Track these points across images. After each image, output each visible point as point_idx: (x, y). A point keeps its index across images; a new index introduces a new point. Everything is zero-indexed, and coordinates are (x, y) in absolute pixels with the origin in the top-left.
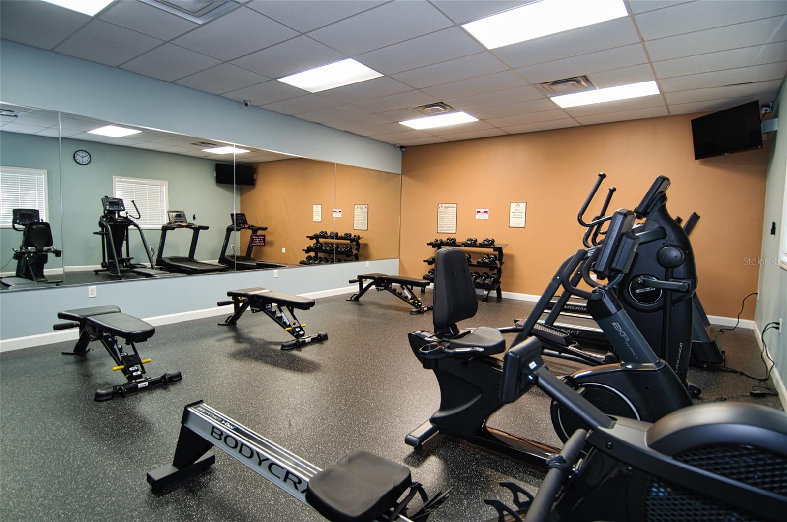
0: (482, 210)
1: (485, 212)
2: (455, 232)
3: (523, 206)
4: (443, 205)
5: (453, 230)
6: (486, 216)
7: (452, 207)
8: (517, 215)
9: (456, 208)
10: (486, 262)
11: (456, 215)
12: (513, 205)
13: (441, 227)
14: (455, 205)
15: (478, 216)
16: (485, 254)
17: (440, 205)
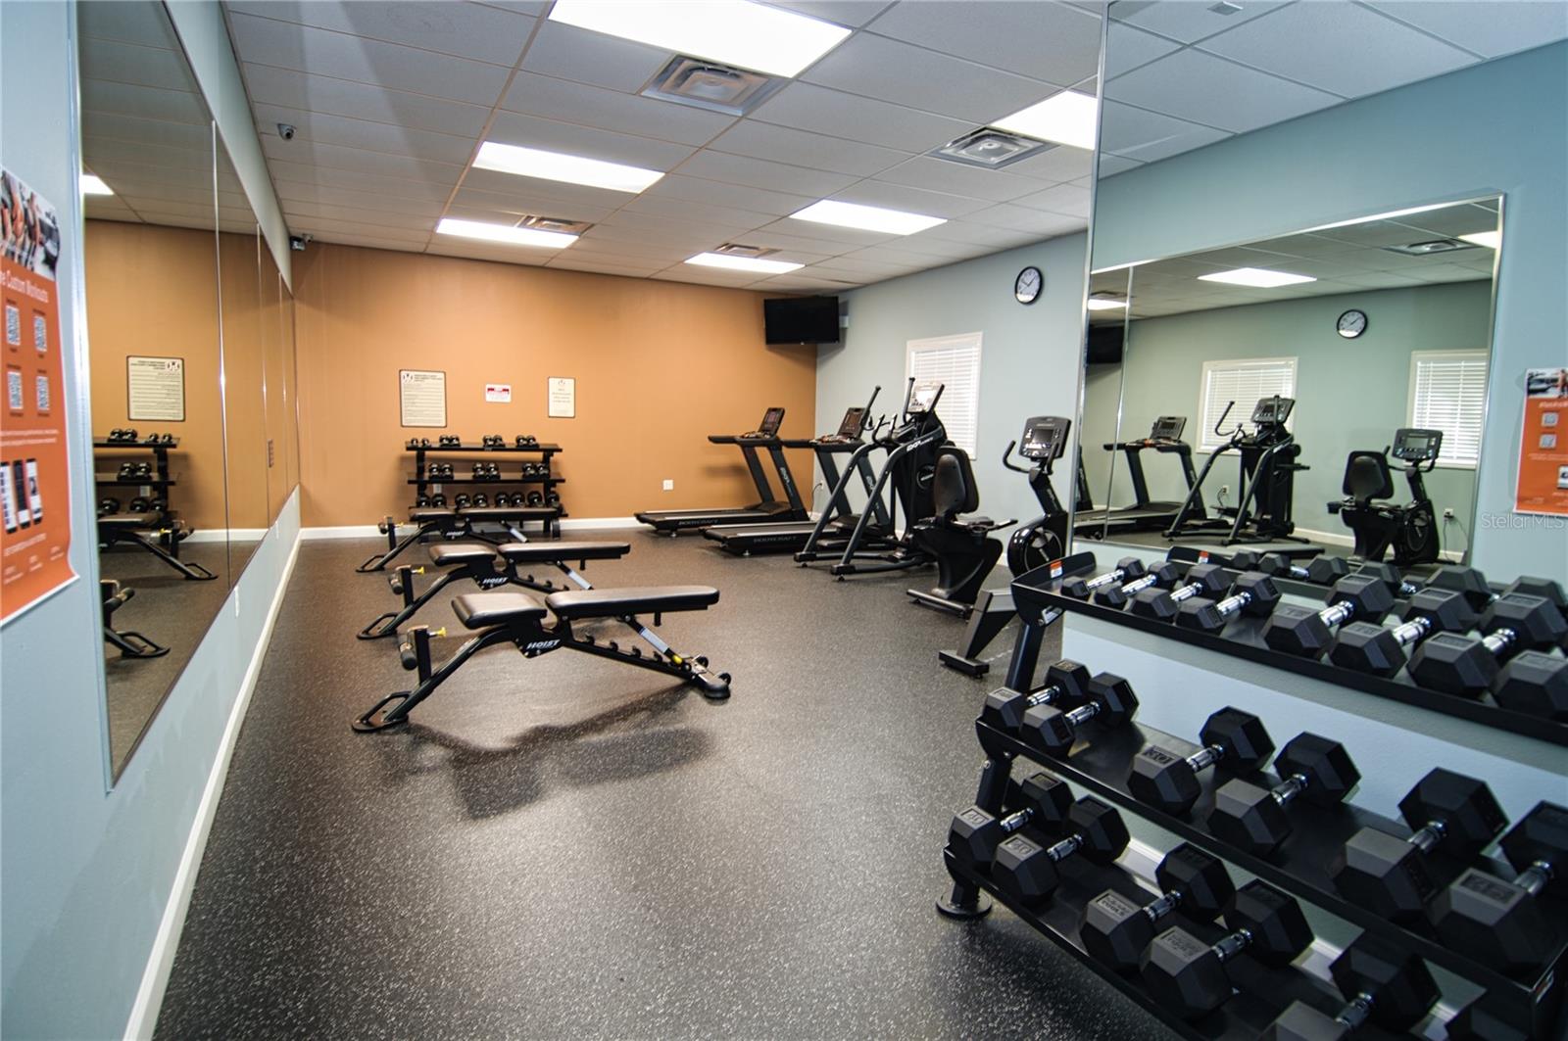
0: (498, 387)
1: (504, 390)
2: (444, 425)
3: (569, 384)
4: (412, 374)
5: (439, 421)
6: (507, 398)
7: (434, 378)
8: (561, 397)
9: (443, 381)
10: (531, 475)
11: (443, 394)
12: (554, 383)
13: (411, 415)
14: (441, 375)
15: (490, 397)
16: (529, 462)
17: (403, 373)
